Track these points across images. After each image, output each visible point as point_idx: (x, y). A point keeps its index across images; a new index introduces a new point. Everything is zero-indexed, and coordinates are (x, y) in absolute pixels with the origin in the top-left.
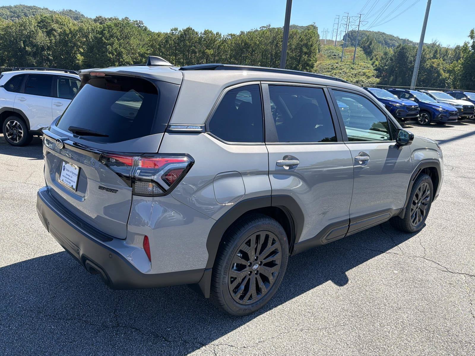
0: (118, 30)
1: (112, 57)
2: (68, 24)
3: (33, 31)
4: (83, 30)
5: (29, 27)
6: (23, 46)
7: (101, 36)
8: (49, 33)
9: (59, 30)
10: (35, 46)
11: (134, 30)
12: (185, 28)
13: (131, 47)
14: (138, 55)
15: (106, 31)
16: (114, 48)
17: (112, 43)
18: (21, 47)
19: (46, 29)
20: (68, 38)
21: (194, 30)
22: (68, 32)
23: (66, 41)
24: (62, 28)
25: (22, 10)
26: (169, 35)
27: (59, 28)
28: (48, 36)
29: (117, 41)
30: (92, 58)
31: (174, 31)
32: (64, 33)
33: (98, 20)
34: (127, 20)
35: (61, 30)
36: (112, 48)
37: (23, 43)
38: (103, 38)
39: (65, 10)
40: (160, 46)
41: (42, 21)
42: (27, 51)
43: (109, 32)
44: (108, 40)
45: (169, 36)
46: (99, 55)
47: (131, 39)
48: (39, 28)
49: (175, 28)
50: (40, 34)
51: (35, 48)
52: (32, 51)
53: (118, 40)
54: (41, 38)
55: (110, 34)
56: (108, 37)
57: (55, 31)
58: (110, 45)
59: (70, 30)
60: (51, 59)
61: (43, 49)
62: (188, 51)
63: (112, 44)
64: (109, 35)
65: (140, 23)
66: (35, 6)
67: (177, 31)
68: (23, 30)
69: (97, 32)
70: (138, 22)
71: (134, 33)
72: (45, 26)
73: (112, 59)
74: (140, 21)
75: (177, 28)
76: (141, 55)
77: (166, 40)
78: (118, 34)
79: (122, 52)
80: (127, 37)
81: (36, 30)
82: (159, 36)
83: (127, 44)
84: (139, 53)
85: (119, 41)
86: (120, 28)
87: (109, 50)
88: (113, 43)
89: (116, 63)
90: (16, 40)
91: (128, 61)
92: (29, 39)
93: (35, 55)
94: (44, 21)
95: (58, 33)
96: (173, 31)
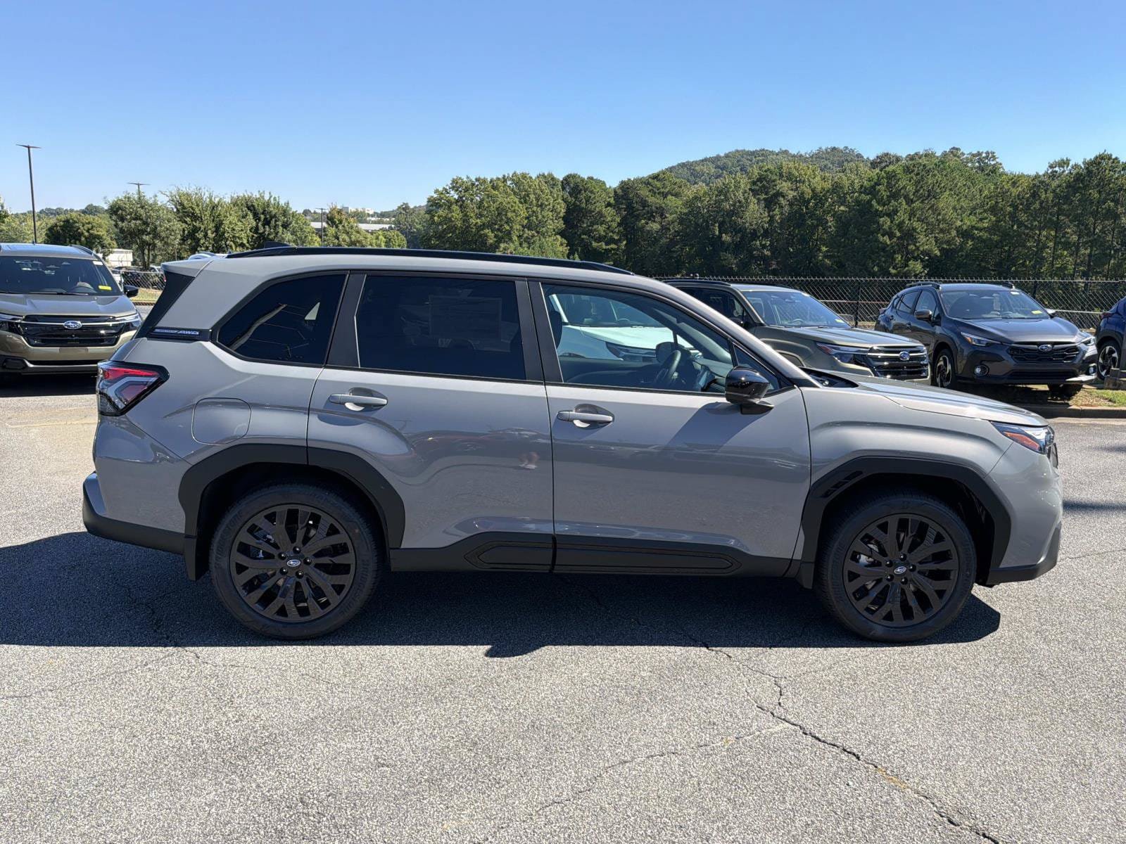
0: (910, 181)
1: (889, 243)
2: (811, 180)
3: (740, 202)
4: (841, 188)
5: (735, 195)
6: (717, 233)
7: (868, 197)
8: (770, 203)
9: (791, 194)
10: (740, 230)
11: (957, 176)
12: (1091, 156)
13: (940, 217)
14: (954, 233)
15: (884, 184)
16: (897, 222)
17: (893, 210)
18: (714, 234)
19: (766, 194)
20: (807, 208)
21: (1116, 158)
22: (808, 193)
23: (802, 215)
24: (797, 188)
25: (738, 161)
26: (1042, 178)
27: (792, 190)
28: (768, 208)
29: (904, 205)
30: (844, 247)
31: (1057, 169)
32: (801, 200)
33: (880, 163)
34: (955, 153)
35: (795, 194)
36: (892, 222)
37: (719, 227)
38: (874, 202)
39: (824, 148)
40: (1015, 207)
41: (761, 179)
42: (723, 243)
43: (889, 186)
44: (884, 206)
45: (1042, 182)
46: (860, 240)
47: (939, 198)
48: (751, 194)
49: (1063, 160)
50: (751, 206)
51: (739, 235)
52: (733, 242)
53: (910, 202)
54: (754, 213)
55: (890, 191)
56: (885, 197)
57: (783, 197)
58: (889, 215)
59: (813, 191)
60: (767, 256)
61: (754, 235)
62: (1095, 214)
63: (891, 214)
64: (888, 194)
65: (988, 156)
66: (763, 150)
67: (1067, 167)
68: (723, 201)
69: (862, 190)
70: (984, 155)
71: (955, 182)
72: (764, 189)
73: (888, 246)
74: (987, 153)
75: (1067, 160)
76: (962, 234)
77: (1032, 191)
78: (911, 189)
79: (914, 229)
80: (931, 194)
81: (746, 199)
82: (1014, 184)
83: (930, 211)
84: (957, 229)
85: (910, 206)
86: (918, 174)
87: (884, 227)
88: (895, 212)
89: (897, 256)
90: (707, 222)
91: (926, 249)
92: (729, 217)
93: (737, 248)
94: (764, 178)
95: (788, 201)
96: (1055, 167)
